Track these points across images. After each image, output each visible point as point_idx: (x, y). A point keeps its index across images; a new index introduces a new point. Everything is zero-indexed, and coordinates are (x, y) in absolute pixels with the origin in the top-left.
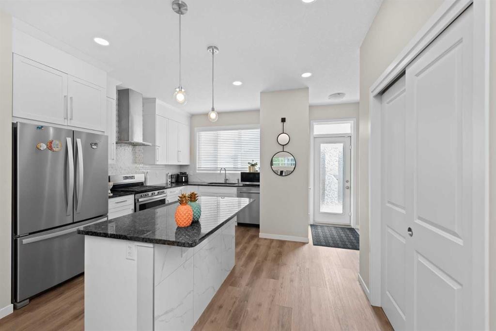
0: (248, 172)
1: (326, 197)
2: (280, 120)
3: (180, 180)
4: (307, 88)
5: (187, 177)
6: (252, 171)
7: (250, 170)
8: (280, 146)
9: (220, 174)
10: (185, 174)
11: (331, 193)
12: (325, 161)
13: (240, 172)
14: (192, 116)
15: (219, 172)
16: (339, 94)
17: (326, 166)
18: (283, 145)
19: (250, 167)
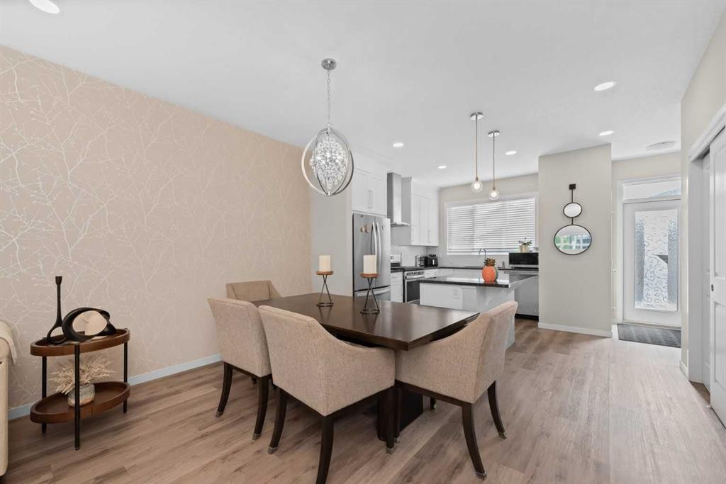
0: (519, 252)
1: (645, 287)
2: (568, 187)
3: (429, 263)
4: (610, 144)
5: (436, 260)
6: (524, 252)
7: (522, 249)
8: (568, 219)
9: (479, 256)
10: (434, 256)
11: (655, 281)
12: (643, 236)
13: (508, 254)
14: (441, 191)
15: (477, 254)
16: (663, 143)
17: (645, 243)
18: (572, 218)
19: (521, 247)
